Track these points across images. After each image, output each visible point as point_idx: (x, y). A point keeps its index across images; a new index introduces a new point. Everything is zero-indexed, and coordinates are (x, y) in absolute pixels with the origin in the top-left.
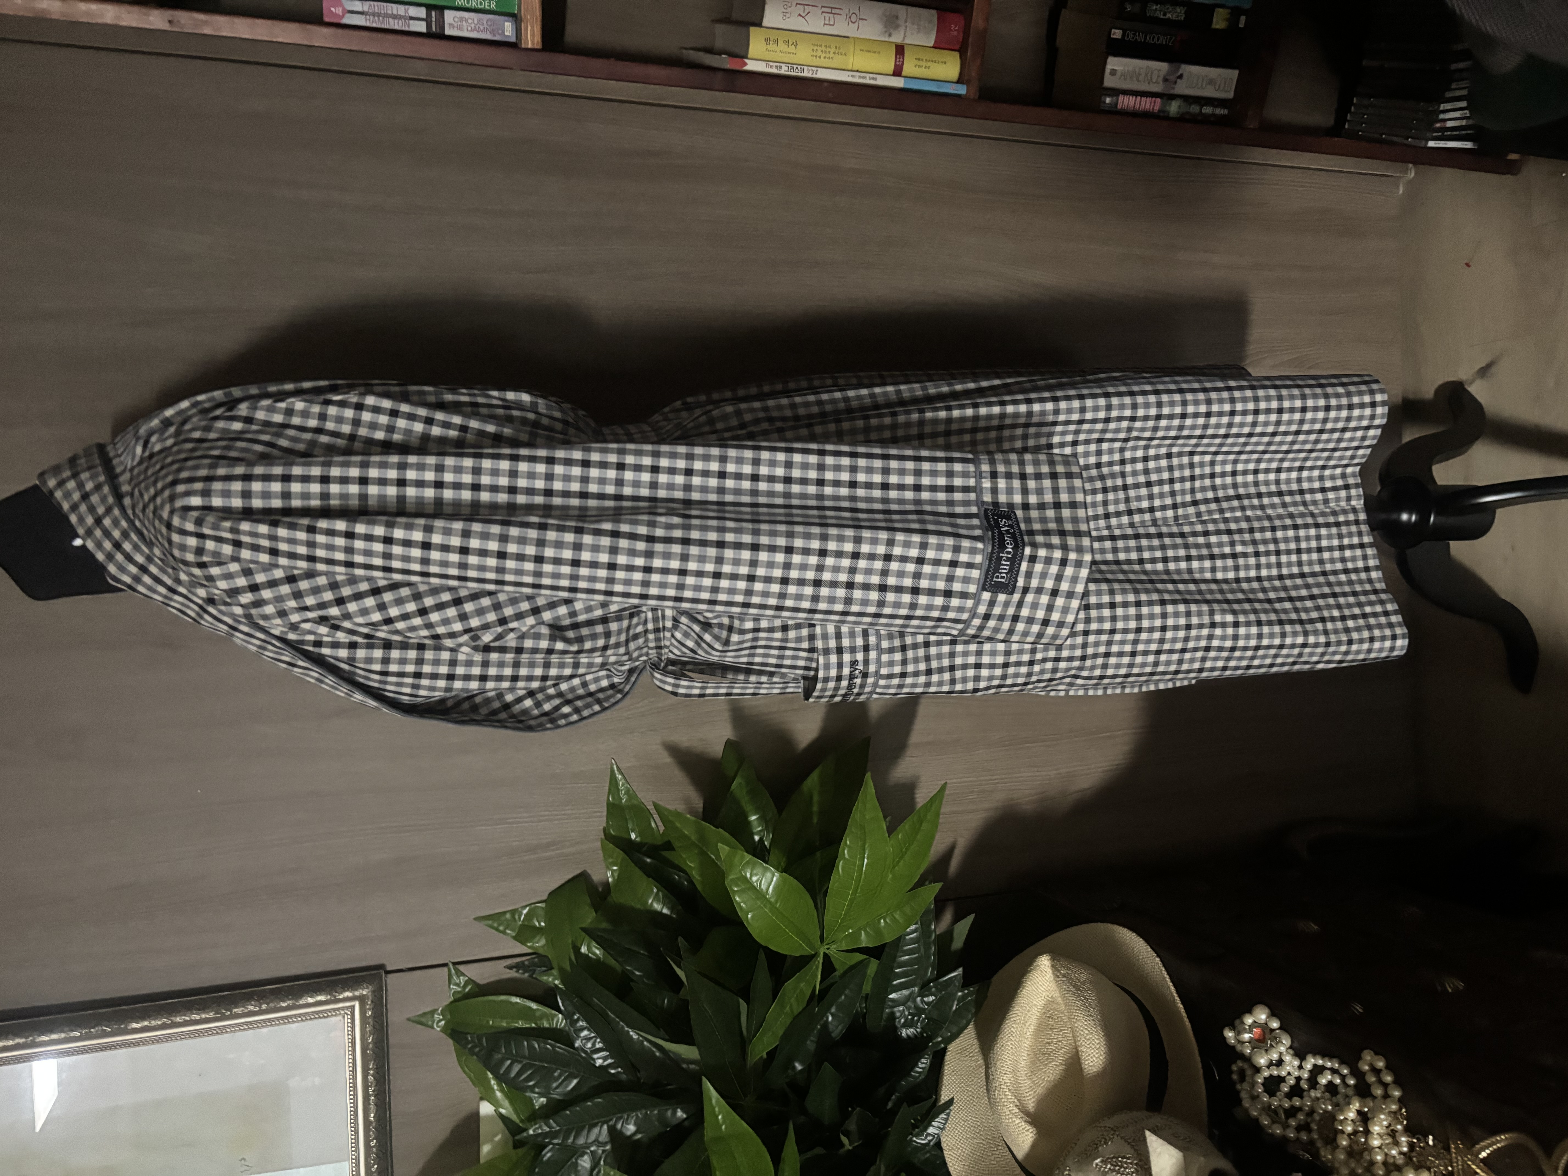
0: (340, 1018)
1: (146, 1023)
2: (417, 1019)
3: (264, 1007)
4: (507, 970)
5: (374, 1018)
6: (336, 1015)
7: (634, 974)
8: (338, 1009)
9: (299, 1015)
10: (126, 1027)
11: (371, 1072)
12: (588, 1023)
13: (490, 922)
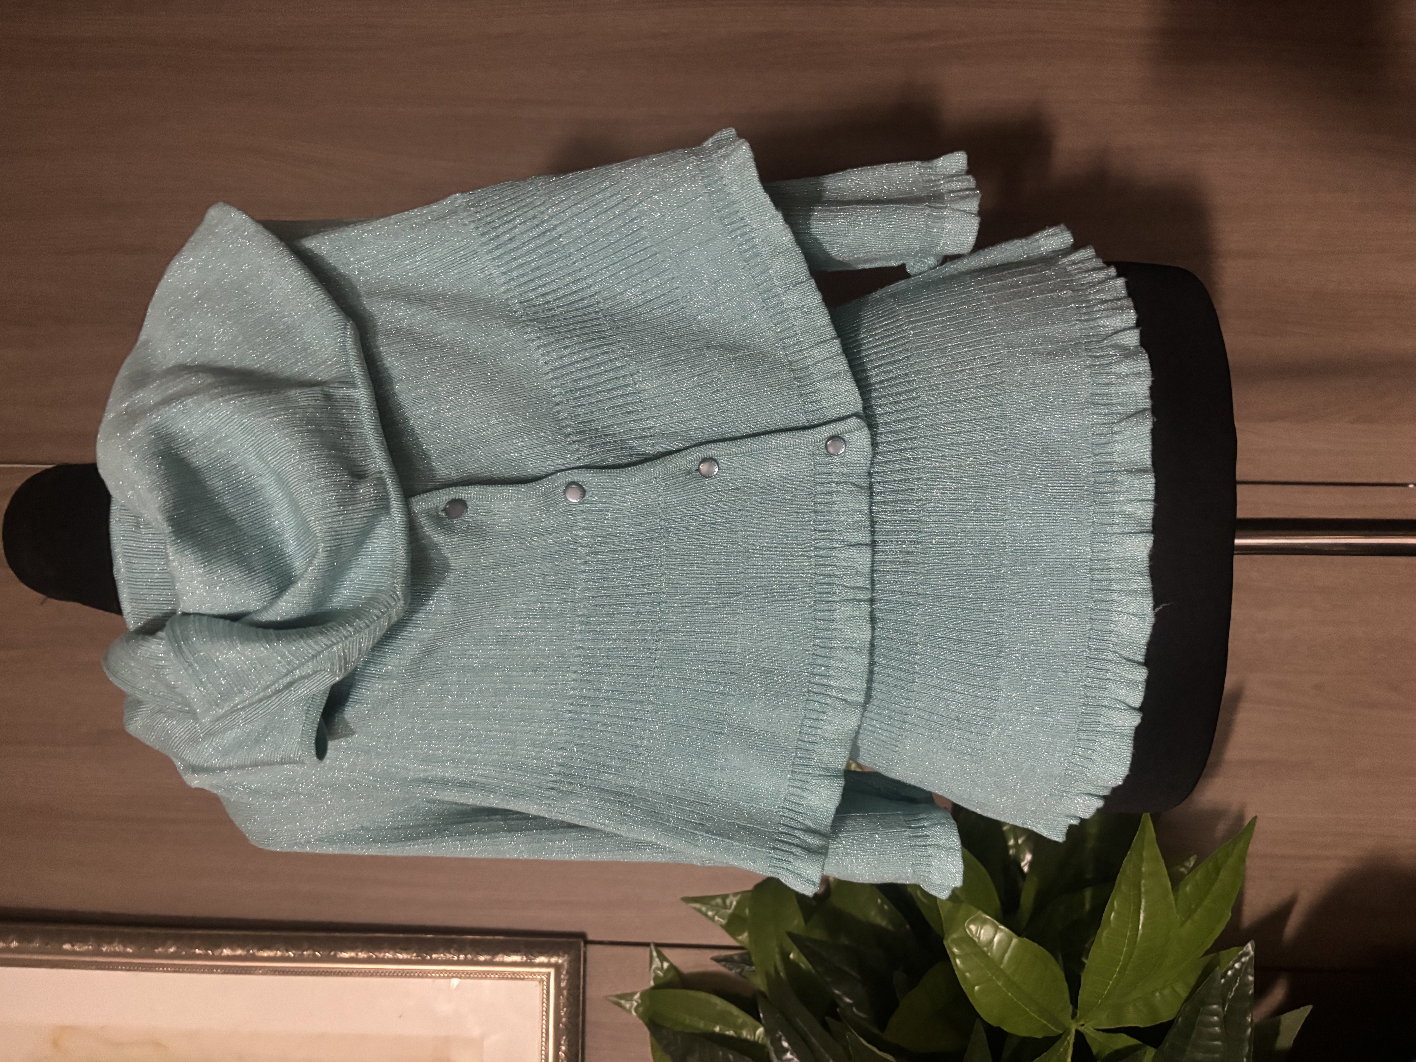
0: (537, 983)
1: (353, 954)
2: (615, 999)
3: (462, 957)
4: (714, 963)
5: (569, 990)
6: (532, 979)
7: (842, 1000)
8: (534, 974)
9: (496, 973)
10: (335, 955)
11: (563, 1048)
12: (790, 1044)
13: (698, 906)
